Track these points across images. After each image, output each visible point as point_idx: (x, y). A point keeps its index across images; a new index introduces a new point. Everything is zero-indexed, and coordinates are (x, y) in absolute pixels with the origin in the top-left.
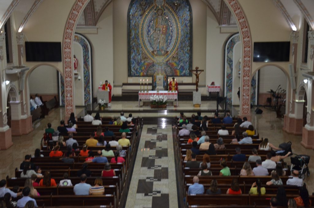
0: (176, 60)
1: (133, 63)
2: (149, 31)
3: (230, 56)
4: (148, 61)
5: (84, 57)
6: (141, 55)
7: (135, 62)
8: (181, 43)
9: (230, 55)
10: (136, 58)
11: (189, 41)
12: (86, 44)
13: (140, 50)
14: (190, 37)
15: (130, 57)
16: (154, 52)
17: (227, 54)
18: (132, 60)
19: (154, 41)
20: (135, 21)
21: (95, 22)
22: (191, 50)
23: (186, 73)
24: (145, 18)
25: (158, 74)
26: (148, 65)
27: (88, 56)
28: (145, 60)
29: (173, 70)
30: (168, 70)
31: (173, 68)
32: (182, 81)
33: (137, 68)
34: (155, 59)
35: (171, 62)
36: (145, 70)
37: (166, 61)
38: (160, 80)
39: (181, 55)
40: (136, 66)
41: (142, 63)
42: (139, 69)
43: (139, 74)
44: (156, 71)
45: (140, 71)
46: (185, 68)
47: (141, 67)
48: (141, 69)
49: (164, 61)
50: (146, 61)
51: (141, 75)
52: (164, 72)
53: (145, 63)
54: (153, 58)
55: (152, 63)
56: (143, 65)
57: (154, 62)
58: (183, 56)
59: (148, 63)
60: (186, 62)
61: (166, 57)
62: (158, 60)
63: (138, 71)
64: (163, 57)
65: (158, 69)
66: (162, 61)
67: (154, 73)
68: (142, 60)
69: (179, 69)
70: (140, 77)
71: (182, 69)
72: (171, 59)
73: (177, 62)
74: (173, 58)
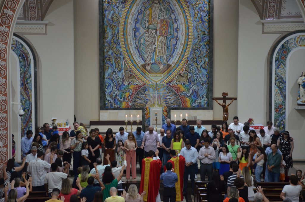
0: (184, 80)
1: (108, 86)
2: (136, 30)
3: (280, 73)
4: (136, 83)
5: (21, 74)
6: (123, 71)
7: (112, 84)
8: (194, 51)
9: (280, 71)
10: (114, 76)
11: (208, 47)
12: (26, 52)
13: (121, 62)
14: (209, 41)
15: (104, 75)
16: (146, 67)
17: (276, 69)
18: (107, 80)
19: (146, 47)
20: (112, 12)
21: (41, 13)
22: (211, 63)
23: (203, 104)
24: (131, 7)
25: (153, 105)
26: (135, 89)
27: (29, 74)
28: (130, 80)
29: (180, 99)
30: (170, 98)
31: (179, 94)
32: (194, 117)
33: (116, 94)
34: (148, 78)
35: (175, 84)
36: (130, 98)
37: (166, 83)
38: (157, 115)
39: (194, 72)
40: (115, 91)
41: (125, 86)
42: (119, 96)
43: (120, 104)
44: (149, 100)
45: (121, 99)
46: (200, 94)
47: (123, 92)
48: (124, 97)
49: (164, 82)
50: (131, 83)
51: (123, 107)
52: (163, 101)
53: (129, 86)
54: (145, 77)
55: (143, 86)
56: (127, 89)
57: (146, 83)
58: (197, 74)
59: (135, 85)
60: (201, 83)
61: (166, 76)
62: (153, 81)
63: (117, 100)
64: (161, 76)
65: (153, 96)
66: (160, 82)
67: (146, 103)
68: (125, 80)
69: (190, 97)
70: (122, 111)
71: (195, 96)
72: (176, 78)
73: (186, 84)
74: (180, 78)
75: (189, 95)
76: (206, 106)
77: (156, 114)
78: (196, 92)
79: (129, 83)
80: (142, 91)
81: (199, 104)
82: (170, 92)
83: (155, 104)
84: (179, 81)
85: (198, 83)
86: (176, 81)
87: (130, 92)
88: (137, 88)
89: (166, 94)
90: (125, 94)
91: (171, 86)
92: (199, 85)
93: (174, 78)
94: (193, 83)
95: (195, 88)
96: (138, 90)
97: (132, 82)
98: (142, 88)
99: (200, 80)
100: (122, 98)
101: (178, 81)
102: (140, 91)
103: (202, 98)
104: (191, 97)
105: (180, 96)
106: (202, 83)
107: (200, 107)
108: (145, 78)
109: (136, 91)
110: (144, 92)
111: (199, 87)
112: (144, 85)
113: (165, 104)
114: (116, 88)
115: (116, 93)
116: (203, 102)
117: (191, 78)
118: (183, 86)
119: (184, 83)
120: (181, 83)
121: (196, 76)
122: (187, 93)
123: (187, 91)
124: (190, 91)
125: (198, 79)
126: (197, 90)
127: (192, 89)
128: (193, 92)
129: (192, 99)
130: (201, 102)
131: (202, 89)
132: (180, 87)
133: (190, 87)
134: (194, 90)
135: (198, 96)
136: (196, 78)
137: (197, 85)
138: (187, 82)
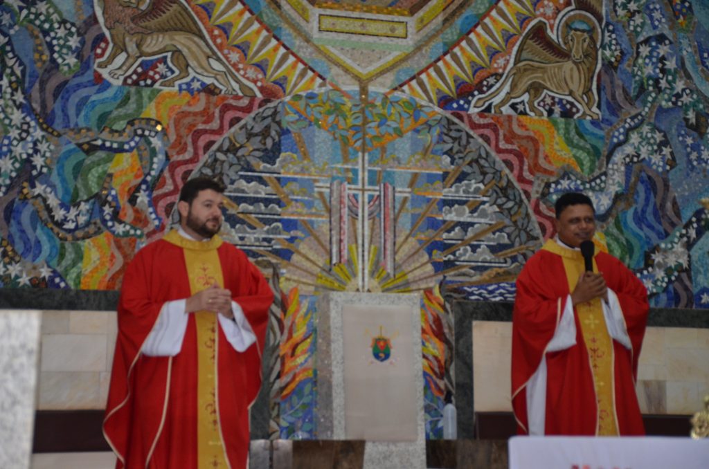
23: (703, 280)
26: (191, 131)
28: (154, 44)
30: (466, 217)
31: (534, 196)
32: (646, 384)
33: (28, 163)
34: (297, 43)
35: (506, 110)
36: (154, 202)
37: (439, 91)
38: (387, 356)
39: (638, 19)
40: (14, 133)
41: (109, 93)
42: (55, 178)
43: (62, 256)
44: (309, 228)
45: (73, 213)
46: (679, 201)
47: (92, 149)
48: (95, 190)
49: (421, 84)
50: (161, 68)
51: (93, 283)
52: (412, 241)
53: (146, 93)
54: (274, 34)
55: (255, 111)
56: (119, 125)
57: (281, 83)
58: (661, 39)
59: (190, 91)
60: (691, 115)
61: (437, 33)
62: (335, 70)
63: (35, 217)
64: (400, 30)
65: (341, 202)
66: (389, 79)
67: (285, 254)
68: (101, 38)
69: (611, 220)
70: (76, 316)
71: (644, 211)
72: (512, 61)
73: (584, 114)
74: (537, 59)
75: (602, 202)
77: (381, 351)
78: (651, 185)
79: (148, 66)
80: (250, 149)
81: (678, 279)
82: (467, 169)
83: (350, 262)
84: (535, 89)
85: (668, 110)
86: (507, 88)
87: (153, 153)
88: (207, 116)
89: (438, 184)
90: (111, 168)
91: (474, 126)
92: (674, 131)
93: (493, 54)
94: (634, 112)
95: (644, 152)
96: (219, 140)
97: (164, 60)
98: (247, 119)
99: (680, 86)
100: (78, 205)
101: (525, 82)
102: (233, 149)
103: (700, 232)
104: (617, 224)
106: (698, 117)
107: (681, 306)
108: (274, 42)
109: (202, 143)
110: (271, 156)
111: (676, 141)
112: (269, 95)
113: (429, 268)
114: (25, 108)
115: (20, 150)
116: (702, 270)
117: (616, 68)
118: (562, 131)
119: (564, 102)
120: (547, 107)
121: (650, 57)
122: (588, 186)
123: (592, 170)
124: (613, 169)
125: (670, 78)
126: (656, 171)
127: (628, 160)
128: (633, 179)
129: (627, 240)
130: (689, 265)
131: (695, 163)
132: (537, 137)
133: (607, 141)
134: (636, 168)
135: (668, 213)
136: (651, 72)
137: (660, 131)
138: (589, 99)
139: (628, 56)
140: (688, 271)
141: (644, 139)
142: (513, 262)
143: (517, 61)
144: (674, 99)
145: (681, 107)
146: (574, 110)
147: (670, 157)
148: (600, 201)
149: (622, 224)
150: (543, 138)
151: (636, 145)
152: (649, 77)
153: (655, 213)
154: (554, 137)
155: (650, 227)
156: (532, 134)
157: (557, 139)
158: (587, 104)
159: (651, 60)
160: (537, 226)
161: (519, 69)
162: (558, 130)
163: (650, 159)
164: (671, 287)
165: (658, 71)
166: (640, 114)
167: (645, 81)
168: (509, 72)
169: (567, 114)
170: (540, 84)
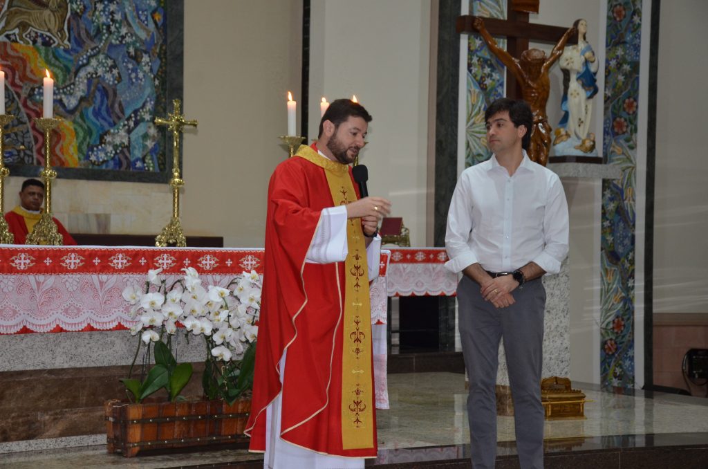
23: (138, 153)
29: (25, 119)
31: (23, 96)
32: (97, 216)
46: (123, 103)
60: (132, 50)
69: (77, 114)
71: (100, 109)
72: (6, 6)
73: (59, 44)
74: (24, 6)
75: (71, 102)
76: (151, 165)
78: (105, 92)
81: (122, 152)
84: (24, 26)
85: (116, 46)
86: (2, 24)
92: (120, 59)
94: (93, 45)
95: (100, 71)
99: (124, 31)
101: (16, 21)
103: (137, 123)
104: (82, 116)
105: (29, 103)
106: (136, 50)
107: (123, 169)
111: (122, 65)
116: (137, 147)
117: (81, 17)
118: (43, 55)
119: (45, 36)
120: (32, 39)
121: (104, 11)
122: (61, 91)
123: (64, 81)
124: (79, 81)
125: (117, 25)
126: (109, 84)
127: (89, 76)
128: (92, 88)
129: (88, 127)
130: (129, 144)
131: (134, 80)
132: (25, 57)
133: (75, 63)
134: (95, 81)
135: (116, 111)
136: (105, 21)
137: (111, 59)
138: (62, 35)
139: (89, 9)
140: (128, 147)
141: (100, 63)
142: (7, 138)
143: (9, 7)
144: (120, 39)
145: (125, 44)
146: (52, 41)
147: (117, 75)
148: (69, 101)
149: (85, 117)
150: (29, 58)
151: (95, 66)
152: (103, 24)
153: (107, 111)
154: (37, 58)
155: (104, 119)
156: (21, 55)
157: (40, 60)
158: (61, 38)
159: (104, 13)
160: (25, 115)
161: (11, 12)
162: (40, 54)
163: (104, 76)
164: (117, 157)
165: (109, 20)
166: (97, 47)
167: (100, 26)
168: (4, 14)
169: (47, 43)
170: (26, 23)
